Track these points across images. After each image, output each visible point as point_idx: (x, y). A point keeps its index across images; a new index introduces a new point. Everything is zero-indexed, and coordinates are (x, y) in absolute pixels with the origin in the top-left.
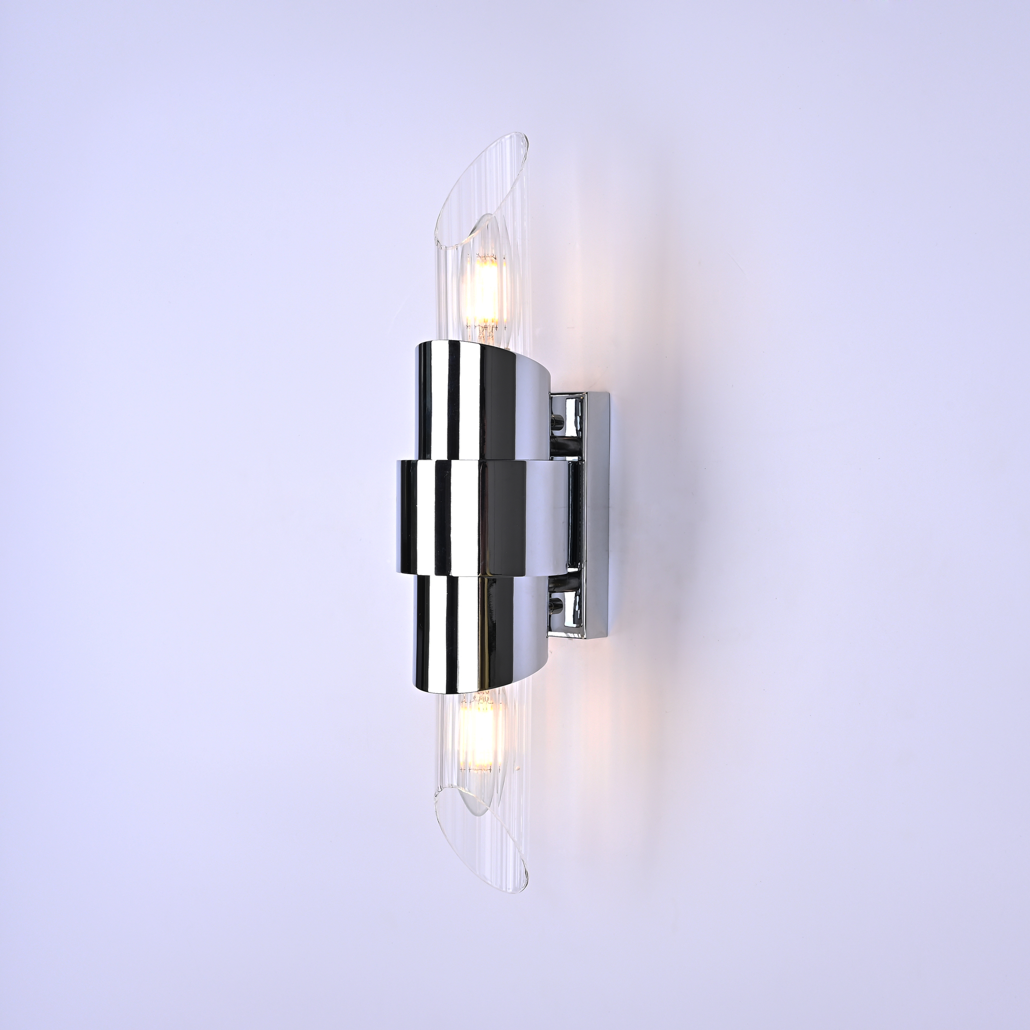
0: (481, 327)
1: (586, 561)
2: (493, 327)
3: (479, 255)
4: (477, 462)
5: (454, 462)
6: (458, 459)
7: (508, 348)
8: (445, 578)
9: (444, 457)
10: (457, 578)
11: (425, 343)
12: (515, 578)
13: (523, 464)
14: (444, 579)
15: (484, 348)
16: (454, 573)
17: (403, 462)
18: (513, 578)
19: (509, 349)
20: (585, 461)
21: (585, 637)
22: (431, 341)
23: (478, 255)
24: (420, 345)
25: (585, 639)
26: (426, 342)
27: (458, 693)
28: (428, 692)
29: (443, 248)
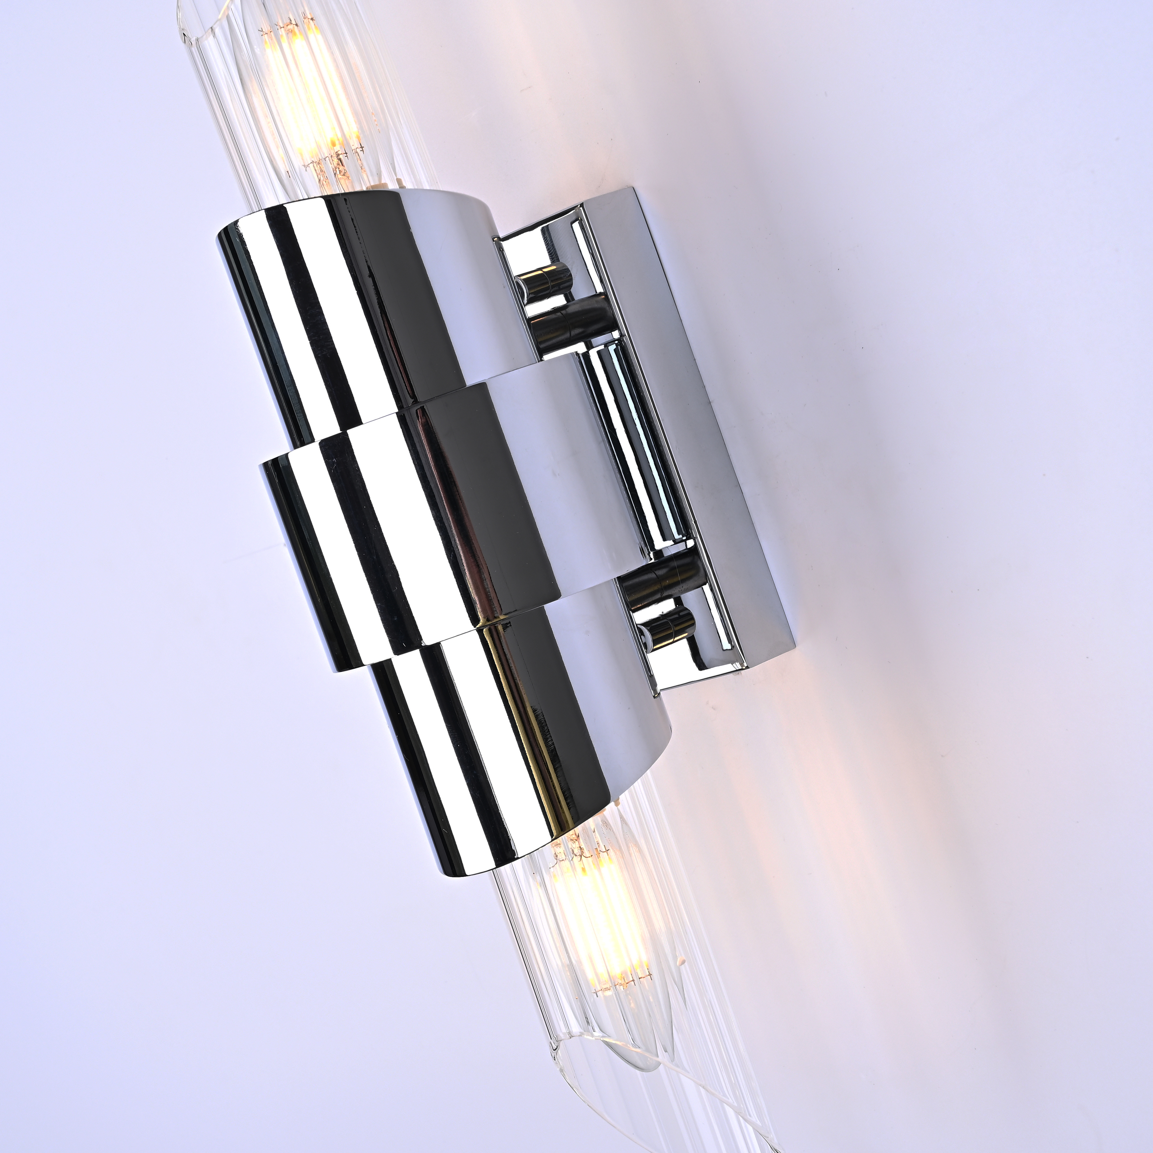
0: (315, 163)
1: (695, 522)
2: (338, 155)
3: (264, 30)
4: (395, 418)
5: (352, 433)
6: (361, 423)
7: (383, 182)
8: (416, 653)
9: (334, 429)
10: (437, 646)
11: (226, 230)
12: (549, 607)
13: (482, 388)
14: (415, 655)
15: (330, 201)
16: (428, 640)
17: (265, 465)
18: (544, 606)
19: (385, 185)
20: (626, 335)
21: (745, 665)
22: (236, 222)
23: (262, 31)
24: (219, 235)
25: (747, 667)
26: (227, 227)
27: (518, 858)
28: (465, 875)
29: (194, 43)
